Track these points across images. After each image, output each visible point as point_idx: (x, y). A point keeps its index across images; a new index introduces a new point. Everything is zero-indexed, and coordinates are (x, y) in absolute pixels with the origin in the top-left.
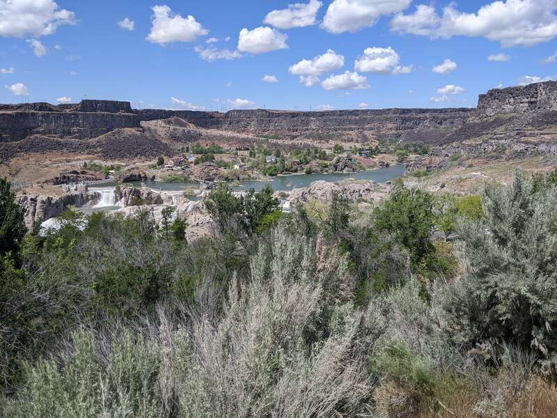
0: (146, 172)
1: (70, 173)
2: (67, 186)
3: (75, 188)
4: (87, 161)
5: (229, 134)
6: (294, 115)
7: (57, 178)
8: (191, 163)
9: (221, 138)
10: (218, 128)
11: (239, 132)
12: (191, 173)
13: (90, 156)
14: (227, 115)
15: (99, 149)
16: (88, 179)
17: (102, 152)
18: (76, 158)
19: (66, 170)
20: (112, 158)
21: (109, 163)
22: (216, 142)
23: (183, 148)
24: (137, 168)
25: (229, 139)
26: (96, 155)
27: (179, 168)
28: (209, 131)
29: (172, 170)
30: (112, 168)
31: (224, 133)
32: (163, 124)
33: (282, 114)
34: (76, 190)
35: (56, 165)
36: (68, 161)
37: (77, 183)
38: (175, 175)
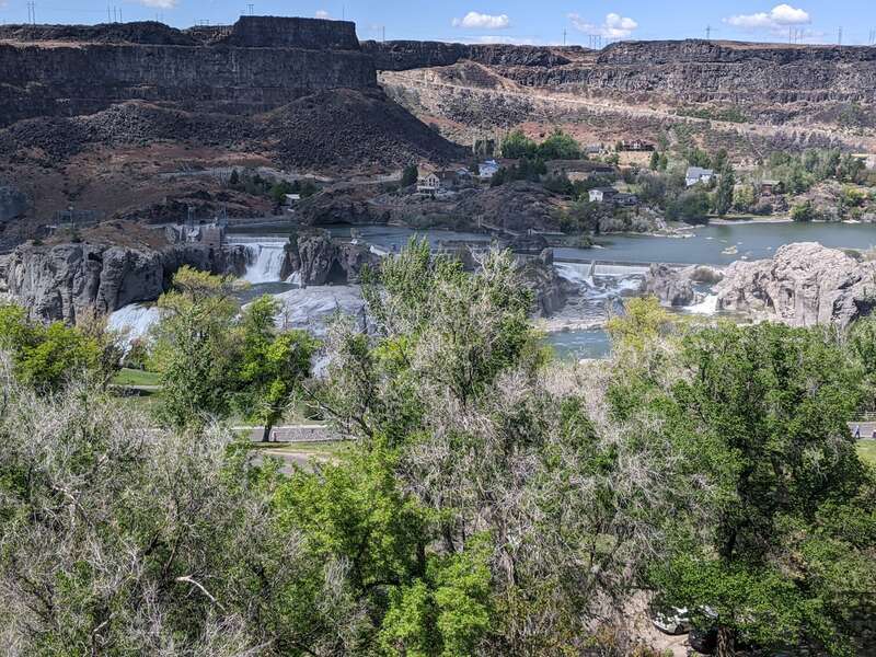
0: (371, 201)
1: (192, 196)
2: (180, 228)
3: (196, 233)
4: (240, 170)
5: (606, 105)
6: (789, 55)
7: (158, 208)
8: (485, 181)
9: (582, 116)
10: (575, 91)
11: (630, 101)
12: (479, 210)
13: (251, 156)
14: (603, 56)
15: (273, 141)
16: (231, 213)
17: (277, 147)
18: (217, 159)
19: (189, 188)
20: (302, 163)
21: (293, 176)
22: (567, 130)
24: (351, 191)
25: (601, 121)
26: (265, 154)
27: (450, 193)
28: (552, 98)
29: (433, 198)
30: (296, 187)
31: (592, 105)
32: (437, 81)
34: (199, 238)
35: (168, 175)
36: (199, 167)
37: (202, 222)
38: (438, 212)
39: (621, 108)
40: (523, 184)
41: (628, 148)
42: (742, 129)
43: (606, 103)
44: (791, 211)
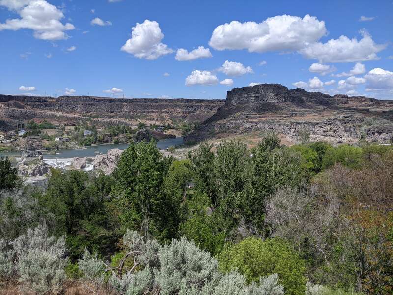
6: (111, 101)
8: (21, 136)
9: (53, 116)
11: (68, 112)
12: (18, 145)
14: (58, 100)
22: (48, 120)
25: (59, 118)
27: (8, 140)
28: (43, 111)
29: (2, 142)
31: (55, 113)
33: (102, 100)
38: (4, 146)
39: (65, 114)
40: (33, 137)
41: (68, 125)
42: (100, 120)
43: (60, 113)
44: (114, 141)
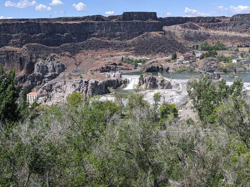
0: (163, 64)
1: (112, 64)
2: (109, 74)
3: (113, 75)
4: (124, 57)
5: (233, 34)
7: (103, 68)
8: (198, 58)
9: (226, 38)
10: (223, 30)
11: (241, 32)
12: (197, 66)
13: (126, 53)
15: (133, 48)
16: (123, 69)
17: (134, 50)
18: (117, 54)
19: (110, 62)
20: (141, 54)
21: (139, 58)
22: (221, 41)
23: (194, 47)
24: (157, 62)
25: (232, 38)
26: (130, 52)
27: (187, 61)
28: (216, 32)
29: (182, 63)
30: (140, 61)
31: (228, 33)
32: (180, 28)
34: (114, 76)
35: (104, 59)
36: (112, 56)
37: (115, 72)
38: (184, 67)
40: (210, 58)
41: (241, 46)
